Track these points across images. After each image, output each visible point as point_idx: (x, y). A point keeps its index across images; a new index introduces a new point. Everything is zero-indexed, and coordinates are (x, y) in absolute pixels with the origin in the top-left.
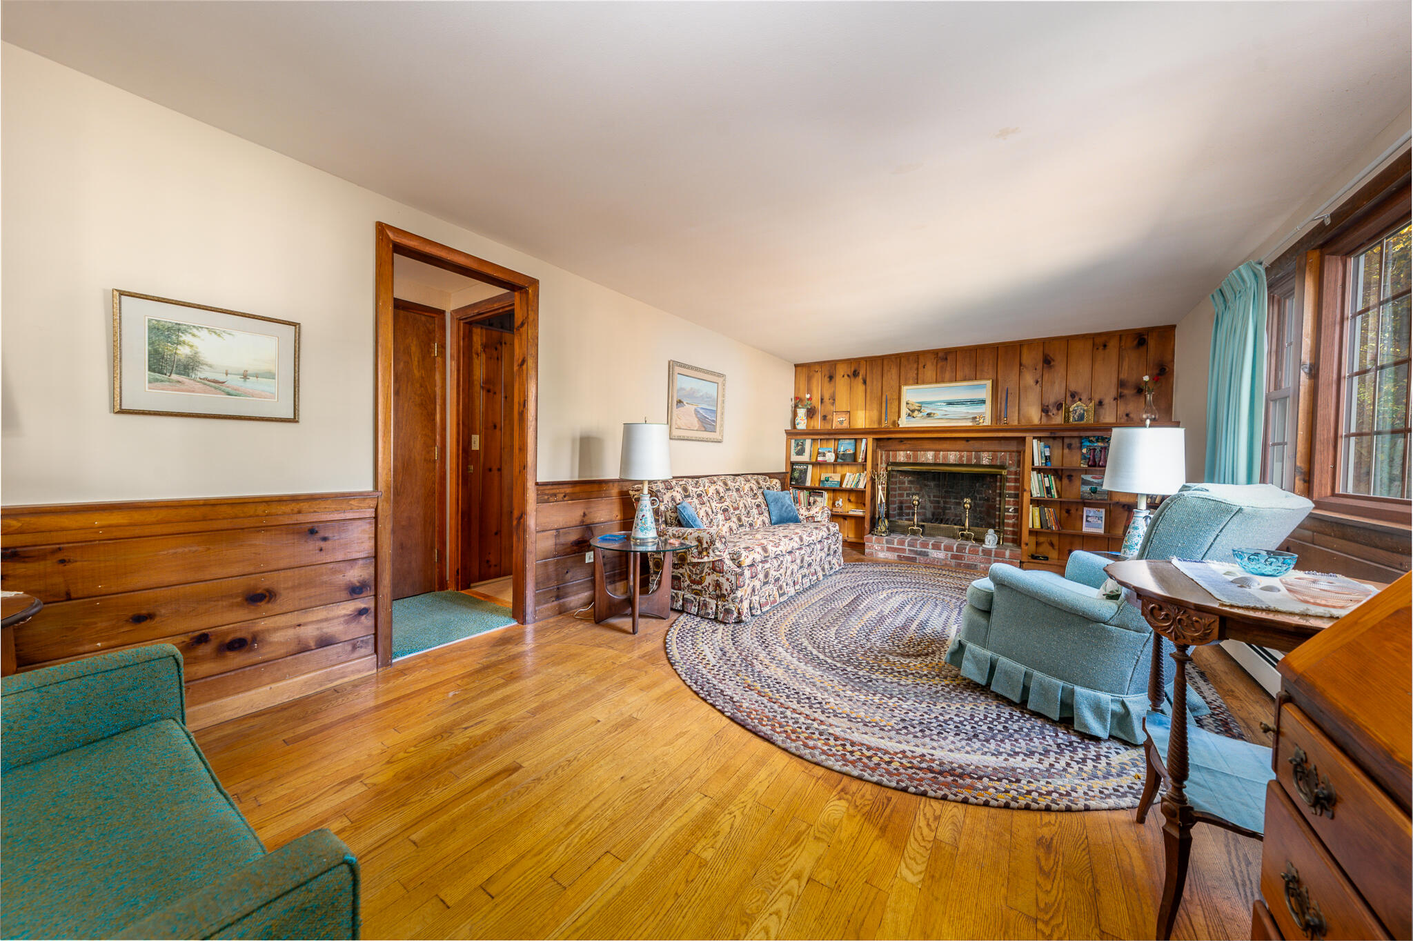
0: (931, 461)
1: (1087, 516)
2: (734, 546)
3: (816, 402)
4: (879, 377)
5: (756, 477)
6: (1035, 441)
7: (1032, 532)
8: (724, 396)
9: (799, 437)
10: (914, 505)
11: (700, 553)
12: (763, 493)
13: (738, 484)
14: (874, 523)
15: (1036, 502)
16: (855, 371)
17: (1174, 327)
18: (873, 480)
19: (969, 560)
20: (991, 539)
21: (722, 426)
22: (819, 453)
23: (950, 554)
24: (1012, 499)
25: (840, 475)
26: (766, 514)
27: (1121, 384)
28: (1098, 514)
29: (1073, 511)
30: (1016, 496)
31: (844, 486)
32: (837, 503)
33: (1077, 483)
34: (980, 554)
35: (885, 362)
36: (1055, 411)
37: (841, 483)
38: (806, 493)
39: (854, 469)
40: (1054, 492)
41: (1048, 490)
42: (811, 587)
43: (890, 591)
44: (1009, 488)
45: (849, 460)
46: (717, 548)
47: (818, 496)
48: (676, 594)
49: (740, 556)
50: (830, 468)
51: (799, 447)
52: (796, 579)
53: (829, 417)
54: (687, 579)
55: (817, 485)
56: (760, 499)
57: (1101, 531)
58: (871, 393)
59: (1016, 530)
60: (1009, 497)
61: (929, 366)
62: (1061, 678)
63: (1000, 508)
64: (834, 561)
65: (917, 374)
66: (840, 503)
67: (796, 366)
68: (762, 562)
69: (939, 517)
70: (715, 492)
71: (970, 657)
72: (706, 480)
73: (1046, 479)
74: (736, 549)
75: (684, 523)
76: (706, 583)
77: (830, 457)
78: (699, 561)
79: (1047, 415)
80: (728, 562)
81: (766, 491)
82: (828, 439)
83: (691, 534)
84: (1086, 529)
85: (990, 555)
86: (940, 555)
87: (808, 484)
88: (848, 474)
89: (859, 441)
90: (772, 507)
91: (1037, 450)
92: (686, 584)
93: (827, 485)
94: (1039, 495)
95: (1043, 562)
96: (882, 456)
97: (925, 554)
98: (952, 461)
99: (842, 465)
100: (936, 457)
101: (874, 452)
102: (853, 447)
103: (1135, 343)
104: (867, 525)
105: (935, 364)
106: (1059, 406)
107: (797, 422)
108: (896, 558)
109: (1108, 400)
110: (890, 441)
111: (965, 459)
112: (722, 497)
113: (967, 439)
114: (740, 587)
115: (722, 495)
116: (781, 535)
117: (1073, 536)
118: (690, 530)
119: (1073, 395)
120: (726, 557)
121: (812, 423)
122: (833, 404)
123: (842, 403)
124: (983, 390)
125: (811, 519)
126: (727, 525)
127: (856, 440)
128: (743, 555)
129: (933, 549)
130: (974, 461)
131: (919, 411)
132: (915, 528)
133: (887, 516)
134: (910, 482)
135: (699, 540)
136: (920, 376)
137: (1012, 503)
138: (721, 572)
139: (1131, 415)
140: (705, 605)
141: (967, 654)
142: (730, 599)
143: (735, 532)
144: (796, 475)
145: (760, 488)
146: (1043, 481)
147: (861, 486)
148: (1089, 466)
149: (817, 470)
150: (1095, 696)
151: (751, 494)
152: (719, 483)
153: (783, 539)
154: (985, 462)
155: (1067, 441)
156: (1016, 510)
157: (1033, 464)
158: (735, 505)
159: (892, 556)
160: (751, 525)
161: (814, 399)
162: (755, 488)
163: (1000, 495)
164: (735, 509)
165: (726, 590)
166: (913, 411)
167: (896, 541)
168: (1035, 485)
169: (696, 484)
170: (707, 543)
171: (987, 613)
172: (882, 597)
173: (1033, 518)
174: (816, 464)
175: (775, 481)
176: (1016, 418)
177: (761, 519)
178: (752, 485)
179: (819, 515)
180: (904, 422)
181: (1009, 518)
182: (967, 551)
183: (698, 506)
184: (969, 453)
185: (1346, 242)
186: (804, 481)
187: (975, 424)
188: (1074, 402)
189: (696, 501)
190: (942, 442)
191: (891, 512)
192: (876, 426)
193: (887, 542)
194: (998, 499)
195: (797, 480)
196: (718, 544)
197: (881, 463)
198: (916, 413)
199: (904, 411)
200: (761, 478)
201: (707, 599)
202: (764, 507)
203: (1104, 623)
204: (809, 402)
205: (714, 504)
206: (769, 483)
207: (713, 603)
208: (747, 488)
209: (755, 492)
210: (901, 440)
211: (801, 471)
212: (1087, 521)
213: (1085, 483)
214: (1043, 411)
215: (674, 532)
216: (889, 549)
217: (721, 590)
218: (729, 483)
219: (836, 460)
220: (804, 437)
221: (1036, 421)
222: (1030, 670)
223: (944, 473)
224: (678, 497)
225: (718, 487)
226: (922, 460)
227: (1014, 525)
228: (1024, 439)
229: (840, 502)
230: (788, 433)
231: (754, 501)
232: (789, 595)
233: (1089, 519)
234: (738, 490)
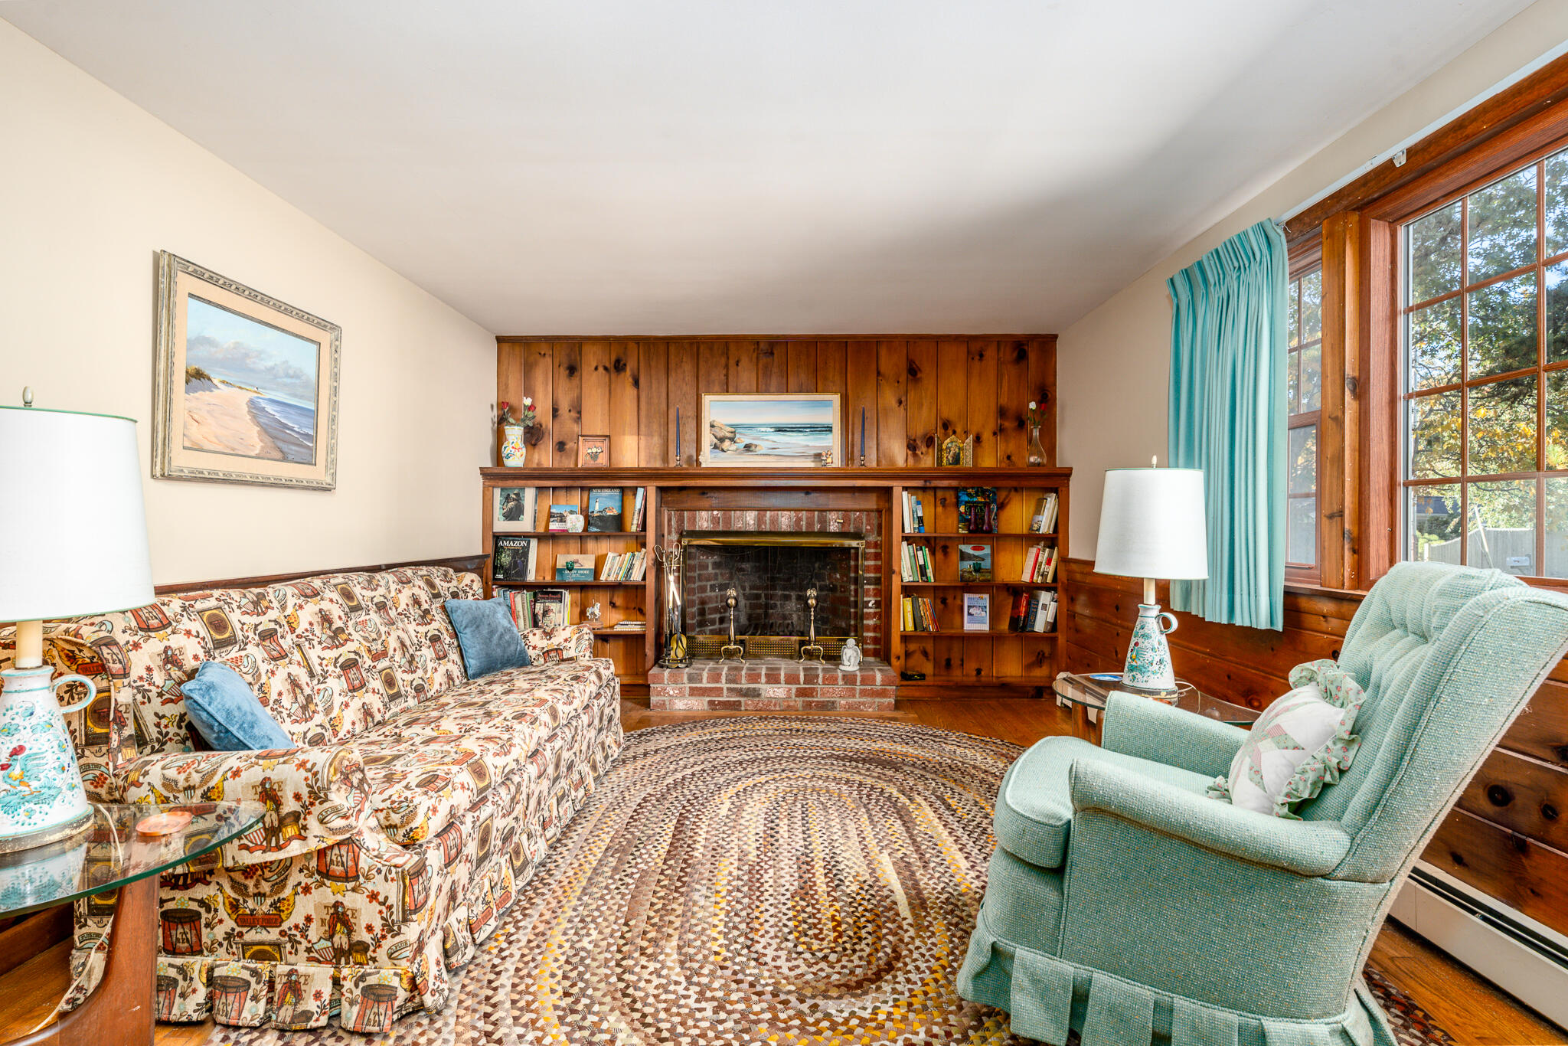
0: (752, 528)
1: (969, 607)
2: (389, 779)
3: (543, 414)
4: (663, 377)
5: (424, 570)
6: (905, 494)
7: (905, 638)
8: (336, 377)
9: (509, 483)
10: (728, 606)
11: (272, 832)
12: (443, 608)
13: (381, 591)
14: (662, 647)
15: (908, 590)
16: (618, 361)
17: (1055, 337)
18: (659, 566)
19: (823, 694)
20: (851, 655)
21: (332, 449)
22: (551, 515)
23: (794, 687)
24: (872, 587)
25: (593, 557)
26: (454, 656)
27: (1002, 412)
28: (981, 603)
29: (950, 601)
30: (877, 581)
31: (603, 578)
32: (589, 611)
33: (954, 557)
34: (840, 682)
35: (672, 349)
36: (924, 449)
37: (597, 572)
38: (528, 595)
39: (621, 545)
40: (930, 572)
41: (923, 570)
42: (579, 815)
43: (732, 791)
44: (867, 569)
45: (614, 527)
46: (335, 810)
47: (553, 600)
48: (181, 970)
49: (412, 814)
50: (574, 545)
51: (511, 504)
52: (546, 814)
53: (570, 445)
54: (223, 913)
55: (548, 579)
56: (438, 624)
57: (985, 627)
58: (649, 403)
59: (878, 635)
60: (868, 584)
61: (745, 361)
62: (1232, 1006)
63: (856, 602)
64: (609, 741)
65: (727, 375)
66: (597, 612)
67: (500, 340)
68: (474, 807)
69: (759, 623)
70: (316, 619)
71: (1026, 983)
72: (288, 589)
73: (920, 553)
74: (395, 791)
75: (210, 737)
76: (297, 918)
77: (575, 523)
78: (271, 856)
79: (915, 455)
80: (374, 841)
81: (452, 603)
82: (568, 488)
83: (236, 774)
84: (969, 627)
85: (854, 683)
86: (777, 692)
87: (531, 577)
88: (611, 555)
89: (629, 494)
90: (467, 637)
91: (907, 508)
92: (220, 932)
93: (570, 577)
94: (911, 579)
95: (920, 683)
96: (670, 520)
97: (755, 694)
98: (784, 528)
99: (597, 537)
100: (760, 520)
101: (659, 513)
102: (618, 504)
103: (1015, 355)
104: (650, 651)
105: (754, 360)
106: (929, 441)
107: (505, 452)
108: (706, 707)
109: (987, 435)
110: (685, 492)
111: (804, 523)
112: (341, 630)
113: (808, 490)
114: (416, 911)
115: (338, 624)
116: (508, 712)
117: (951, 638)
118: (232, 760)
119: (946, 425)
120: (366, 826)
121: (536, 457)
122: (579, 419)
123: (595, 420)
124: (827, 409)
125: (555, 654)
126: (356, 704)
127: (623, 489)
128: (421, 811)
129: (767, 682)
130: (817, 527)
131: (732, 440)
132: (732, 647)
133: (684, 629)
134: (716, 565)
135: (268, 794)
136: (731, 378)
137: (871, 593)
138: (351, 876)
139: (1013, 458)
140: (294, 987)
141: (1018, 976)
142: (382, 954)
143: (378, 717)
144: (505, 559)
145: (437, 596)
146: (915, 557)
147: (636, 576)
148: (970, 531)
149: (548, 548)
150: (1304, 1034)
151: (415, 612)
152: (328, 594)
153: (515, 724)
154: (833, 527)
155: (940, 494)
156: (878, 604)
157: (903, 531)
158: (377, 647)
159: (699, 704)
160: (419, 689)
161: (539, 410)
162: (423, 597)
163: (856, 581)
164: (376, 657)
165: (369, 928)
166: (722, 440)
167: (705, 675)
168: (907, 563)
169: (256, 604)
170: (297, 797)
171: (1056, 873)
172: (724, 811)
173: (905, 615)
174: (547, 538)
175: (469, 577)
176: (874, 456)
177: (442, 670)
178: (416, 591)
179: (573, 644)
180: (709, 459)
181: (869, 616)
182: (820, 681)
183: (264, 668)
184: (809, 514)
185: (1405, 201)
186: (524, 571)
187: (819, 465)
188: (947, 436)
189: (256, 652)
190: (770, 494)
191: (689, 621)
192: (658, 464)
193: (691, 679)
194: (853, 587)
195: (506, 572)
196: (339, 797)
197: (670, 533)
198: (727, 443)
199: (707, 439)
200: (436, 572)
201: (303, 968)
202: (448, 640)
203: (1323, 877)
204: (530, 414)
205: (314, 655)
206: (454, 583)
207: (320, 977)
208: (404, 599)
209: (425, 606)
210: (704, 491)
211: (515, 552)
212: (969, 614)
213: (964, 557)
214: (909, 447)
215: (172, 773)
216: (695, 692)
217: (350, 931)
218: (357, 591)
219: (585, 529)
220: (522, 483)
221: (900, 462)
222: (1165, 997)
223: (776, 550)
224: (190, 650)
225: (326, 605)
226: (738, 526)
227: (876, 628)
228: (888, 491)
229: (596, 609)
230: (486, 474)
231: (422, 629)
232: (537, 860)
233: (971, 611)
234: (381, 607)
